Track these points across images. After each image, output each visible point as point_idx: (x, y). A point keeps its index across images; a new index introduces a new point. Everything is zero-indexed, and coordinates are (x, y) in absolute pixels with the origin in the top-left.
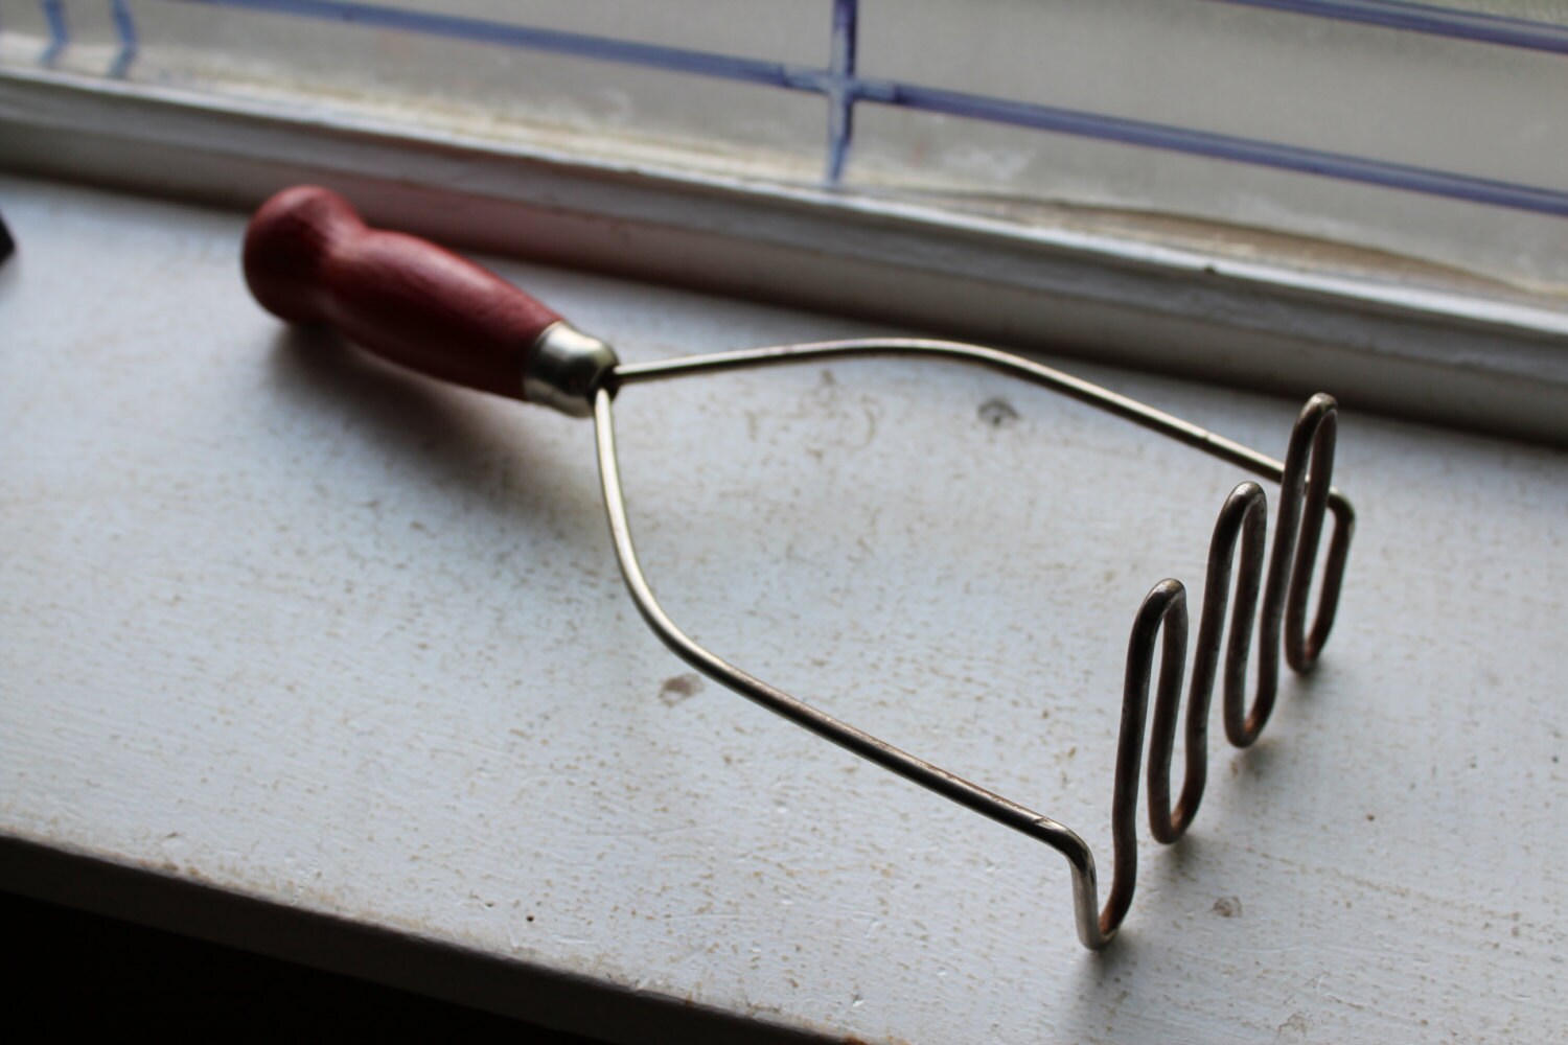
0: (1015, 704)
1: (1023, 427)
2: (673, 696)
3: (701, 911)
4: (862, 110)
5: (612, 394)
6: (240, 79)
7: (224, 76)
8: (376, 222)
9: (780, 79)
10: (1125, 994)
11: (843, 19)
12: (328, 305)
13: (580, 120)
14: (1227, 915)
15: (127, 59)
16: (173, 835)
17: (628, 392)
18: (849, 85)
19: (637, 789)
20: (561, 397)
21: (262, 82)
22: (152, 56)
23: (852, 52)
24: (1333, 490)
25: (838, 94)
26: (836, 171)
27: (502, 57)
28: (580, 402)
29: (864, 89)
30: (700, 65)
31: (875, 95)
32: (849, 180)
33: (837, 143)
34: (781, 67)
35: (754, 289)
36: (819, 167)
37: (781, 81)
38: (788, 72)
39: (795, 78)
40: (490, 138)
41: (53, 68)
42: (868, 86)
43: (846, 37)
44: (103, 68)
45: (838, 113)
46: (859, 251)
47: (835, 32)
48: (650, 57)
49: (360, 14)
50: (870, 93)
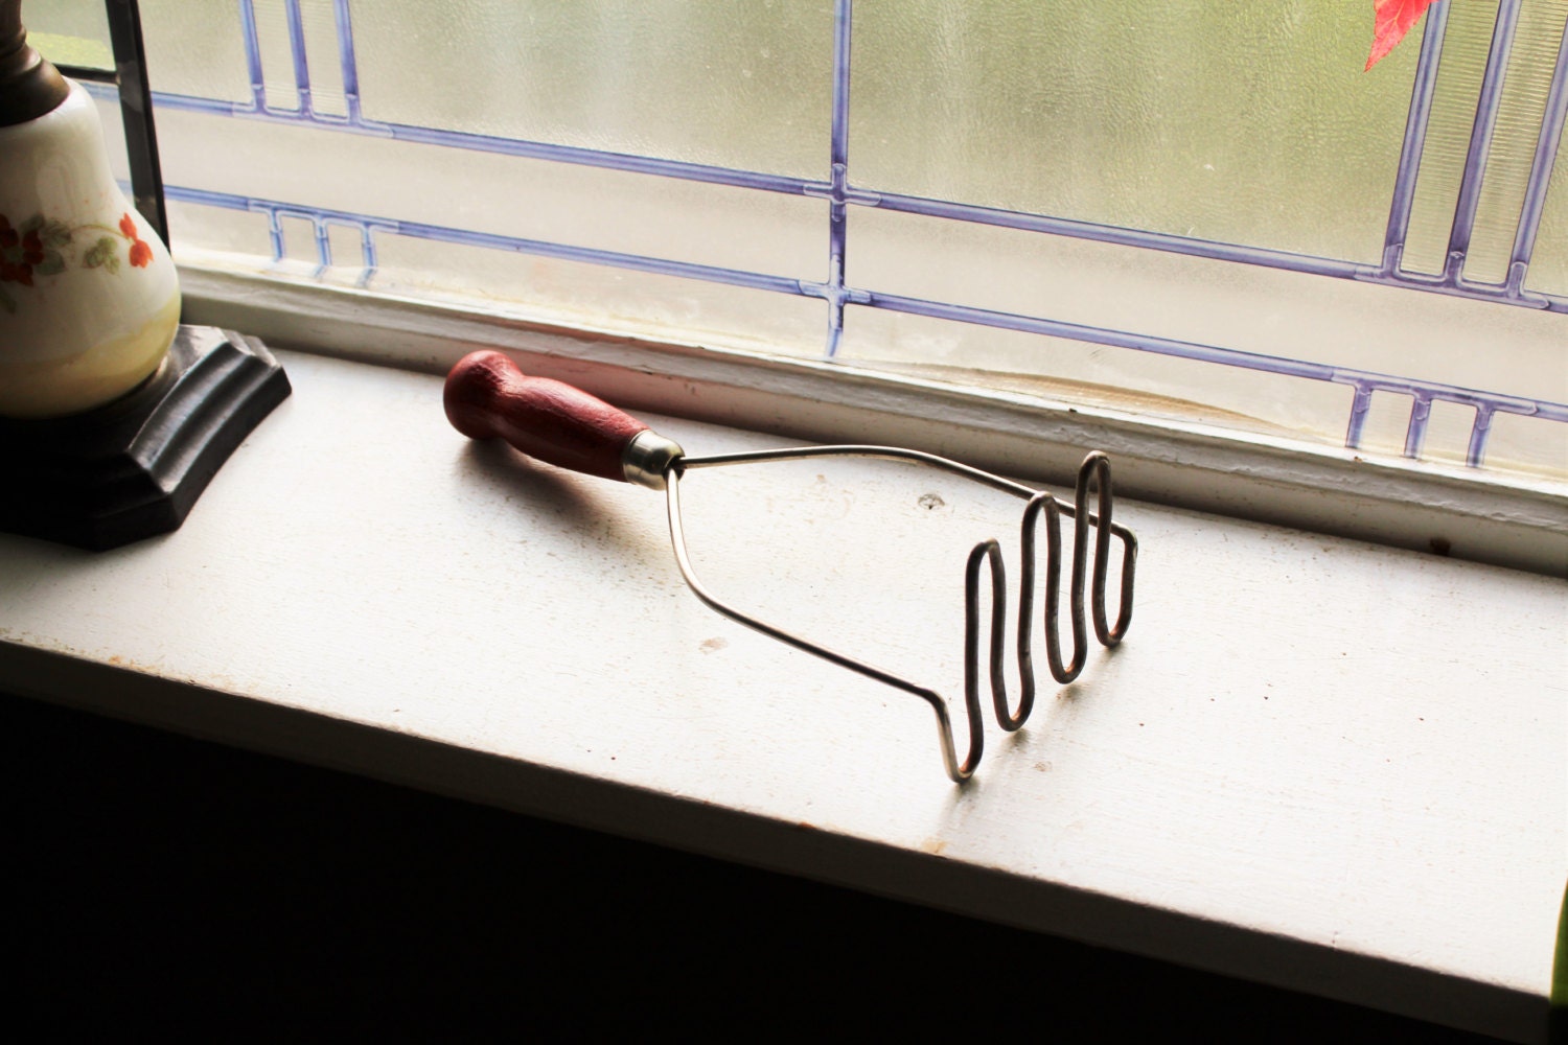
0: (923, 659)
1: (946, 509)
2: (708, 649)
3: (718, 758)
4: (848, 308)
5: (679, 475)
8: (528, 372)
9: (797, 289)
10: (973, 807)
11: (836, 249)
12: (500, 424)
14: (1043, 770)
15: (370, 274)
16: (397, 711)
17: (688, 472)
18: (841, 293)
19: (683, 696)
20: (646, 475)
22: (383, 272)
23: (842, 272)
24: (1114, 521)
25: (834, 300)
26: (832, 353)
27: (617, 274)
28: (659, 477)
29: (850, 296)
30: (746, 280)
31: (857, 300)
32: (840, 357)
33: (833, 332)
34: (797, 281)
35: (777, 426)
36: (823, 348)
37: (798, 291)
38: (801, 284)
39: (806, 288)
40: (607, 328)
41: (321, 281)
42: (852, 294)
43: (839, 261)
44: (353, 281)
45: (835, 312)
46: (846, 400)
47: (831, 258)
48: (713, 275)
49: (526, 246)
50: (854, 299)
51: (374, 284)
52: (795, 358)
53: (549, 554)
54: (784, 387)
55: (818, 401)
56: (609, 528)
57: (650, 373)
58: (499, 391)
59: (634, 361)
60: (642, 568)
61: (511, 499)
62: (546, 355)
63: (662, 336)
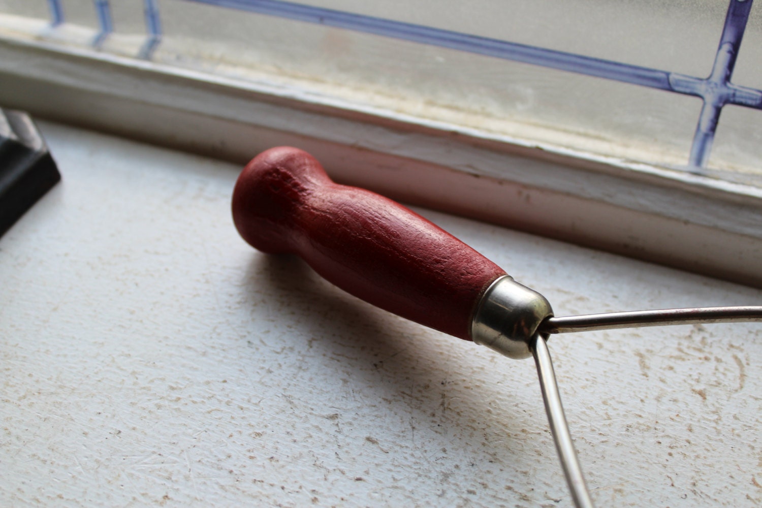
6: (235, 65)
7: (222, 60)
8: (339, 179)
9: (666, 84)
11: (730, 37)
12: (302, 242)
13: (493, 107)
15: (153, 44)
18: (724, 91)
21: (251, 67)
22: (169, 43)
23: (731, 66)
25: (711, 99)
26: (699, 160)
27: (437, 55)
29: (734, 95)
30: (600, 69)
31: (743, 101)
32: (710, 167)
33: (701, 136)
34: (668, 74)
35: (626, 246)
36: (687, 155)
37: (667, 86)
38: (672, 78)
39: (678, 83)
40: (423, 117)
41: (99, 50)
42: (738, 94)
43: (729, 52)
44: (134, 51)
45: (709, 113)
46: (722, 224)
47: (720, 48)
48: (558, 61)
49: (331, 18)
50: (737, 100)
51: (158, 55)
52: (656, 166)
53: (369, 439)
54: (643, 201)
55: (686, 222)
56: (444, 396)
57: (476, 176)
58: (303, 203)
59: (458, 159)
60: (495, 468)
61: (315, 344)
62: (353, 147)
63: (489, 131)
